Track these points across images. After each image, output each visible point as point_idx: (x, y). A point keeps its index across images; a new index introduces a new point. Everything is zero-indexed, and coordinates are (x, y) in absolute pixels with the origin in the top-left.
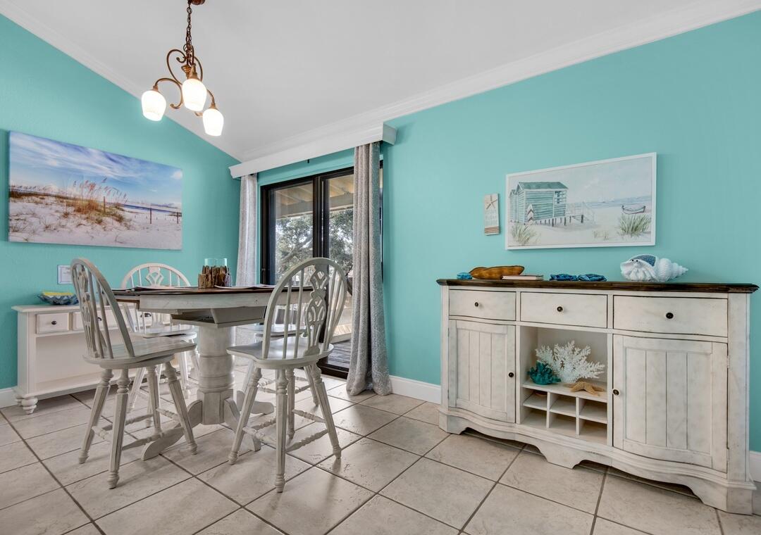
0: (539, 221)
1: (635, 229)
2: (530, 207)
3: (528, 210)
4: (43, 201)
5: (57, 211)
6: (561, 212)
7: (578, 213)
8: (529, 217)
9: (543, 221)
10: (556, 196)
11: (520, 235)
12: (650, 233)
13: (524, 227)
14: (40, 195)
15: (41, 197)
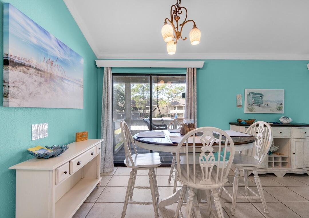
0: (256, 105)
1: (279, 109)
2: (253, 100)
3: (253, 101)
4: (28, 71)
5: (36, 81)
6: (262, 103)
7: (266, 103)
8: (253, 103)
9: (257, 105)
10: (260, 98)
11: (250, 109)
12: (282, 110)
13: (251, 106)
14: (27, 66)
15: (27, 67)
